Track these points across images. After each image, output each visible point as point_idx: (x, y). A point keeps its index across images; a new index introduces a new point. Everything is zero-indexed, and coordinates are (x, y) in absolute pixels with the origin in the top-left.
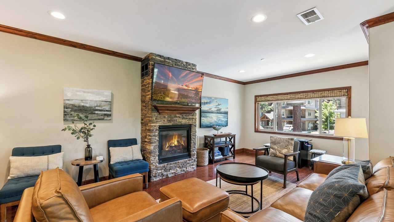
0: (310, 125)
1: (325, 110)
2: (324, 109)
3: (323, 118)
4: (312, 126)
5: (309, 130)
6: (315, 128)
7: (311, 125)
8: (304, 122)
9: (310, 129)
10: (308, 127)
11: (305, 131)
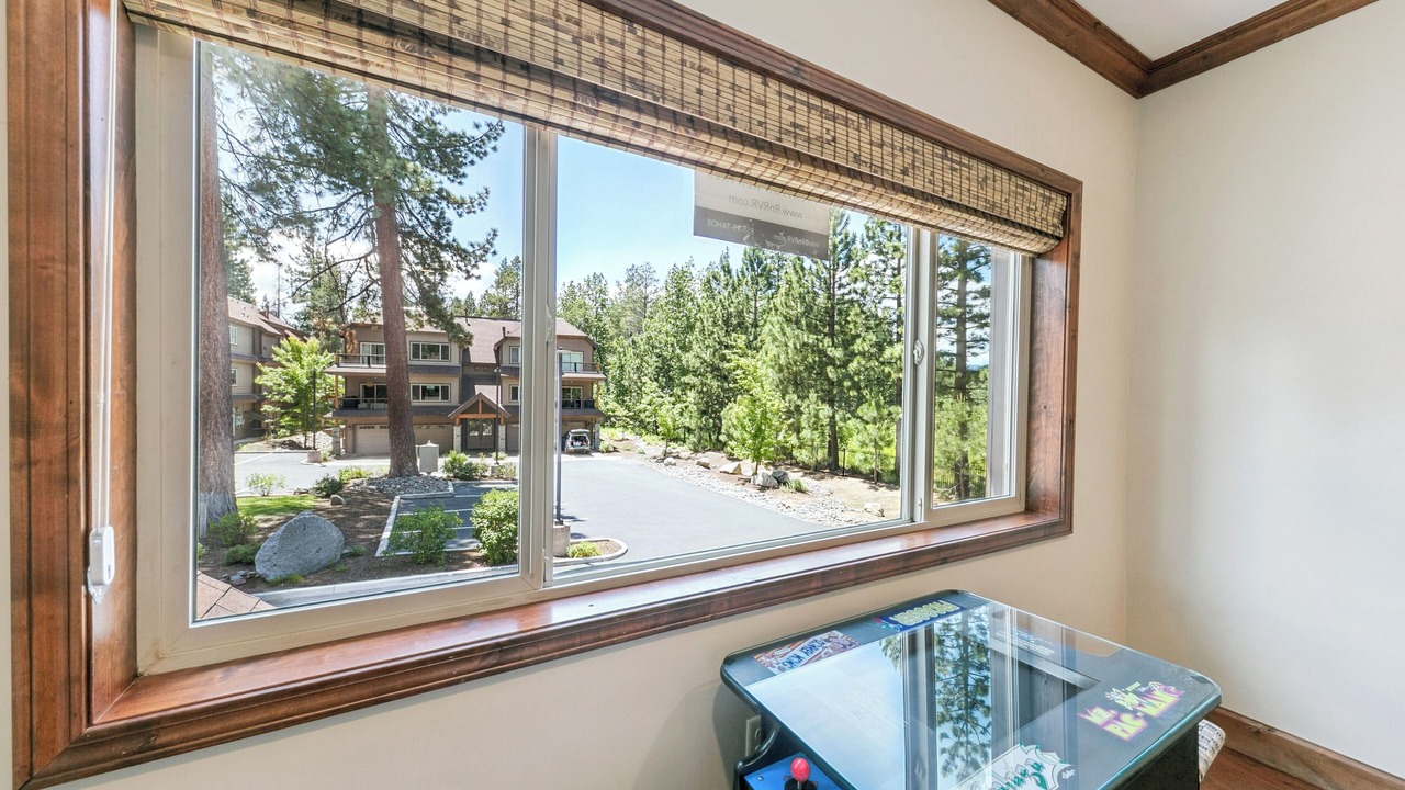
1: (290, 365)
2: (289, 361)
3: (288, 393)
4: (242, 421)
6: (252, 431)
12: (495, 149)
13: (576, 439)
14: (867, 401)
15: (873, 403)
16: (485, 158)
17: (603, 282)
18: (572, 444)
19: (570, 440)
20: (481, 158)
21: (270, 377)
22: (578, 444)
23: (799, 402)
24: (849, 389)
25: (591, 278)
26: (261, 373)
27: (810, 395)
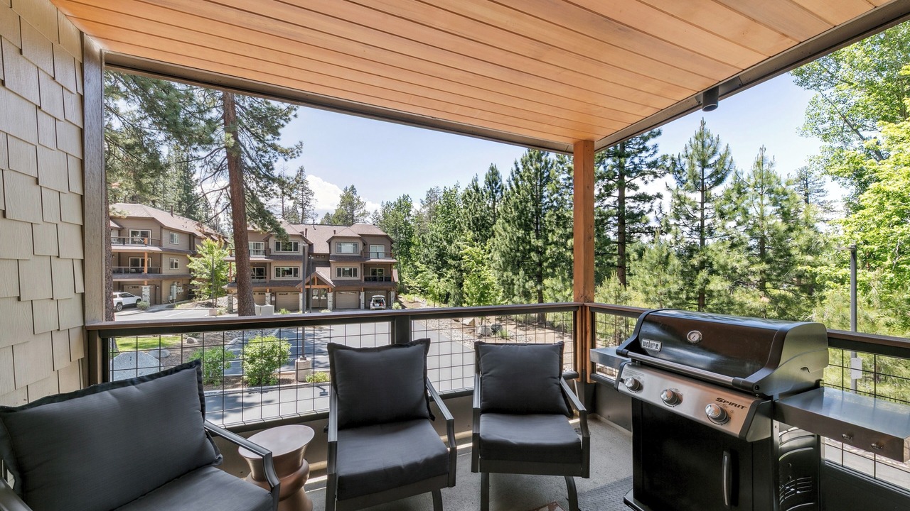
0: (175, 290)
1: (208, 256)
2: (206, 254)
3: (205, 273)
4: (181, 290)
5: (172, 301)
6: (189, 296)
7: (177, 290)
8: (159, 284)
9: (175, 298)
10: (171, 293)
11: (161, 304)
12: (295, 116)
13: (377, 301)
14: (556, 276)
15: (560, 278)
16: (290, 122)
17: (409, 200)
18: (374, 305)
19: (372, 302)
20: (287, 122)
21: (196, 264)
22: (378, 305)
23: (513, 277)
24: (547, 267)
25: (402, 198)
26: (190, 261)
27: (520, 272)
